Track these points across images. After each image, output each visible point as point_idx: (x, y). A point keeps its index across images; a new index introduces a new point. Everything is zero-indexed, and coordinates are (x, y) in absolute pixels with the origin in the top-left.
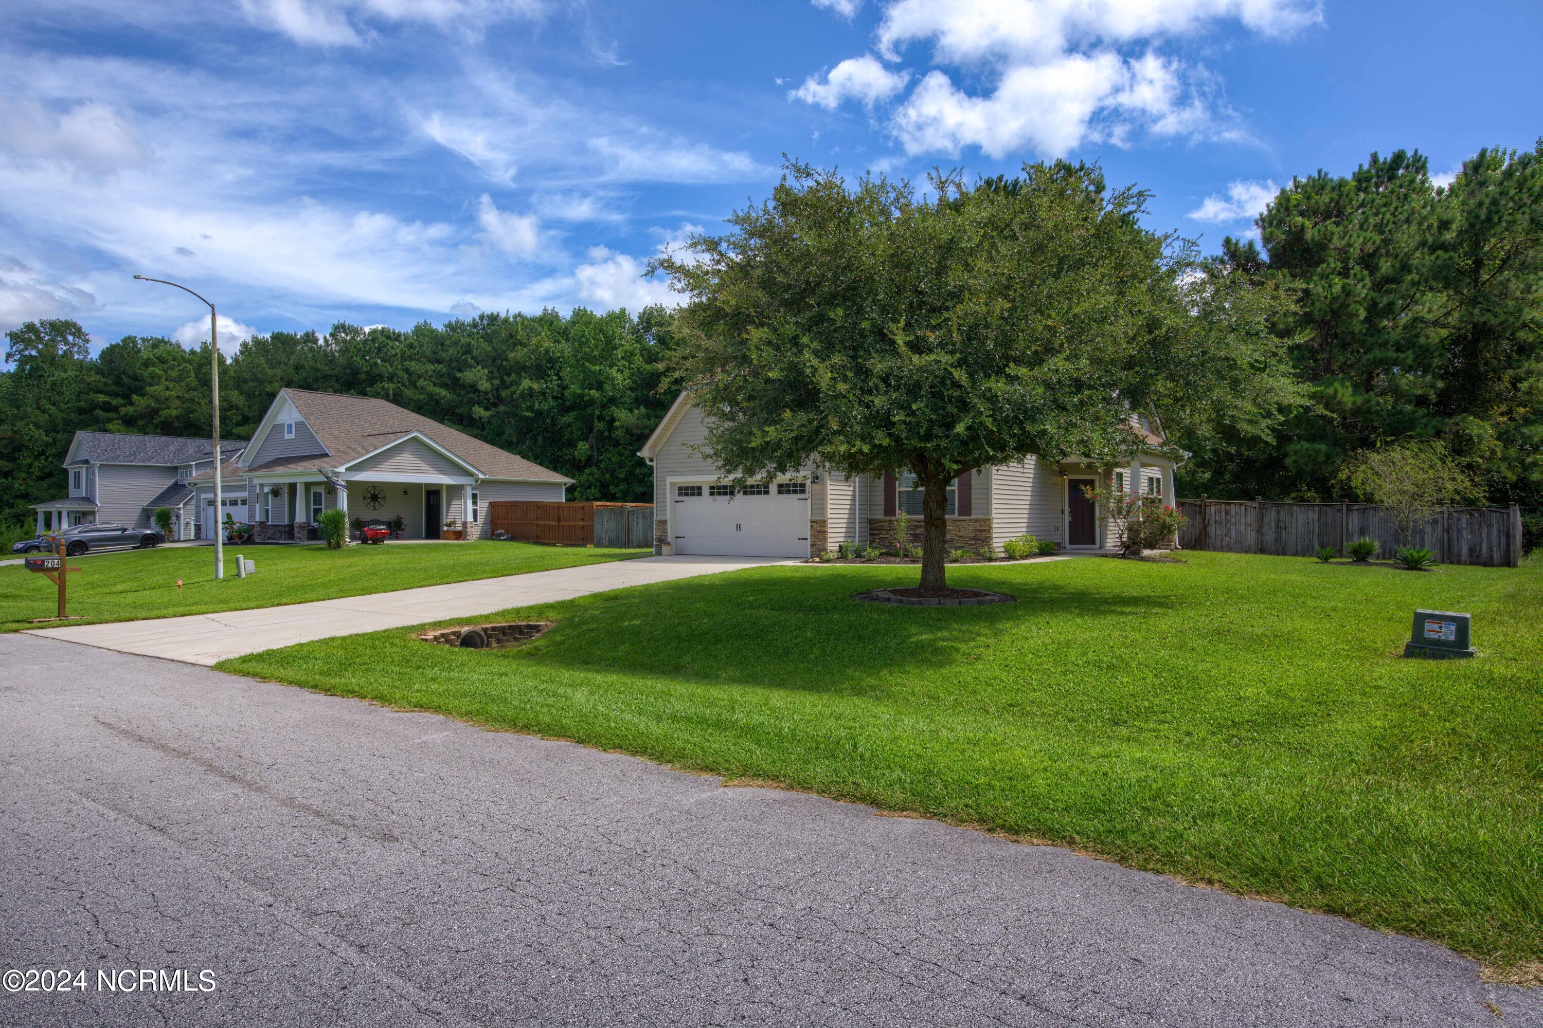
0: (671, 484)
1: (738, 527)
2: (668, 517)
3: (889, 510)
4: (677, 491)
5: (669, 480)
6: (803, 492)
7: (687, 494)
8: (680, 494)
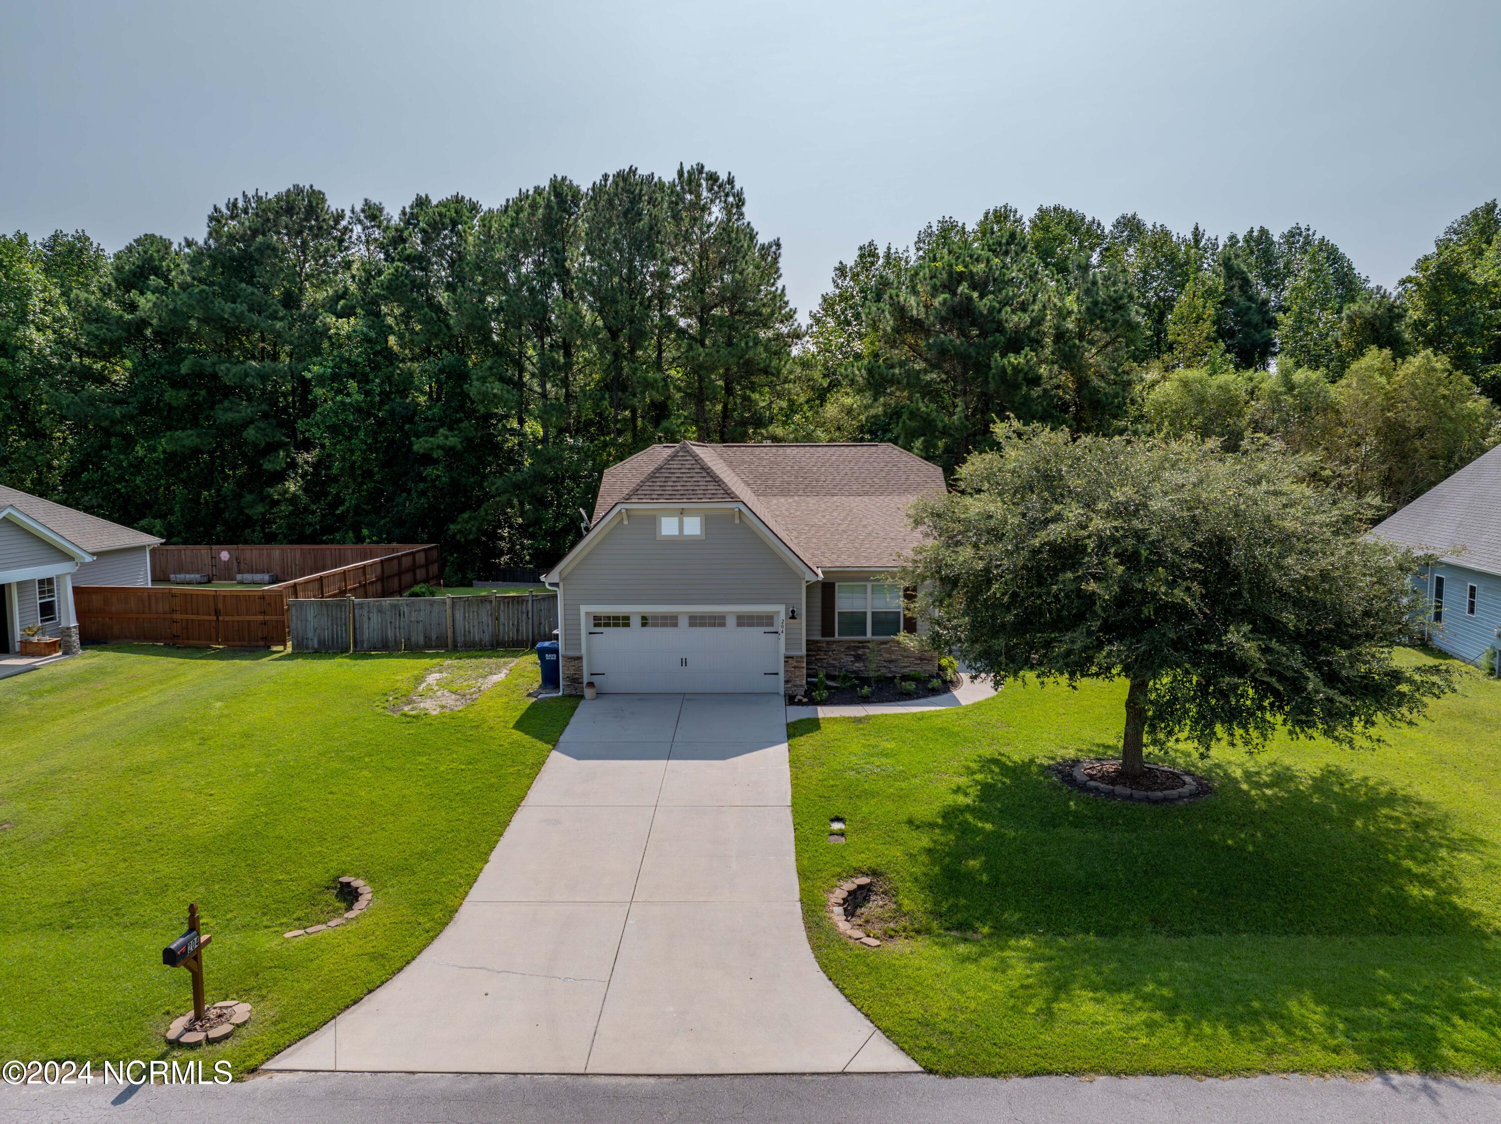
0: (587, 613)
1: (684, 662)
2: (584, 652)
3: (827, 630)
4: (592, 622)
5: (584, 609)
6: (772, 625)
7: (607, 625)
8: (596, 625)
